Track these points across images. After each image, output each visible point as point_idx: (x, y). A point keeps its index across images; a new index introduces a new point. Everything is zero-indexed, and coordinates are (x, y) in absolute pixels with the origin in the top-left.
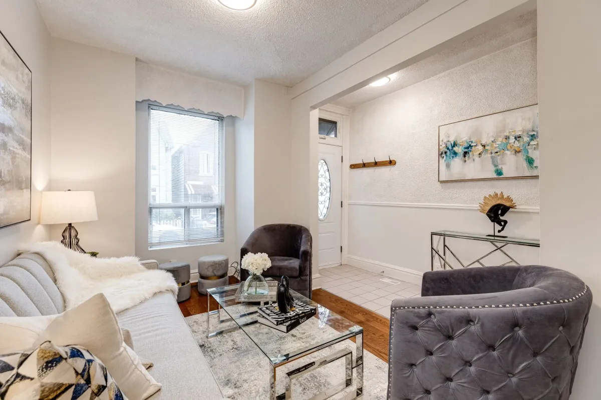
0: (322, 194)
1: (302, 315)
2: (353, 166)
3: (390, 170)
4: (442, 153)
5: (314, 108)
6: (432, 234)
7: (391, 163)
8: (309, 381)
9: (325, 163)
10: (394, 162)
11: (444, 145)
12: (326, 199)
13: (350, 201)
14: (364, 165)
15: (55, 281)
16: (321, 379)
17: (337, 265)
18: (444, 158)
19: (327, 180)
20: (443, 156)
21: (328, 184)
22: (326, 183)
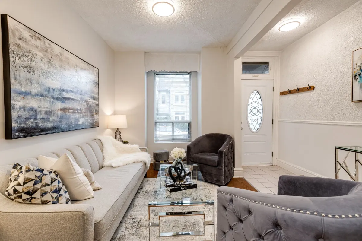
0: (255, 114)
1: (183, 185)
2: (282, 94)
3: (310, 94)
4: (356, 76)
5: (237, 57)
6: (336, 148)
7: (310, 88)
8: (190, 225)
9: (258, 93)
10: (313, 87)
11: (358, 68)
12: (259, 118)
13: (280, 120)
14: (290, 92)
15: (102, 151)
16: (197, 227)
17: (269, 165)
18: (359, 80)
19: (259, 105)
20: (356, 78)
21: (261, 108)
22: (259, 107)
